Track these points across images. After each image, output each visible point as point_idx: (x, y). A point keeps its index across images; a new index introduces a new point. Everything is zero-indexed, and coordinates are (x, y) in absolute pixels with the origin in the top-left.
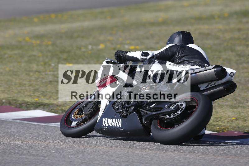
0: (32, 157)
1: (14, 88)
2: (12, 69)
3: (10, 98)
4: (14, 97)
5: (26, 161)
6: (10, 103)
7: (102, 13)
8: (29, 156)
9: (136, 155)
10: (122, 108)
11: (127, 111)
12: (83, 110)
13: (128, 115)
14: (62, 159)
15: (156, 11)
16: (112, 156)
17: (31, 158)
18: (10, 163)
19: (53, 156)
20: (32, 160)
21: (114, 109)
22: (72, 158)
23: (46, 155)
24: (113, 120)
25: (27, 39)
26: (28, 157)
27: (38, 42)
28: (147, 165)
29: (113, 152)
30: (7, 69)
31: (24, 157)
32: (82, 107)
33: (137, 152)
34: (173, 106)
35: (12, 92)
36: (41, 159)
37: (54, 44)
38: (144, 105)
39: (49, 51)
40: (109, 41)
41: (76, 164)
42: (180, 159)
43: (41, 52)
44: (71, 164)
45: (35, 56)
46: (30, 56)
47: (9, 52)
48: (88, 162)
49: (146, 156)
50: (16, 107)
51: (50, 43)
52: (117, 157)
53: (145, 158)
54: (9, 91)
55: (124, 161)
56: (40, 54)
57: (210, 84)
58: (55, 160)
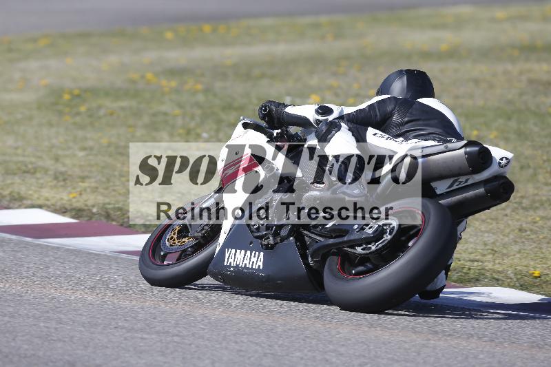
0: (153, 336)
1: (118, 183)
2: (113, 140)
3: (109, 204)
4: (118, 202)
5: (141, 344)
6: (108, 216)
7: (317, 26)
8: (148, 333)
9: (384, 343)
10: (267, 228)
11: (275, 235)
12: (189, 228)
13: (277, 243)
14: (220, 344)
15: (435, 27)
16: (331, 342)
17: (152, 339)
18: (107, 347)
19: (202, 337)
20: (155, 343)
21: (249, 228)
22: (242, 341)
23: (185, 333)
24: (245, 253)
25: (149, 76)
26: (145, 336)
27: (174, 84)
28: (408, 364)
29: (334, 332)
30: (104, 141)
31: (136, 335)
33: (386, 336)
34: (372, 227)
35: (114, 190)
36: (176, 342)
37: (207, 91)
39: (198, 105)
40: (330, 88)
41: (252, 356)
42: (481, 356)
43: (180, 106)
44: (240, 356)
45: (165, 114)
46: (154, 115)
47: (109, 104)
48: (279, 354)
49: (407, 346)
50: (122, 225)
51: (199, 87)
52: (343, 345)
53: (405, 349)
54: (107, 189)
55: (356, 354)
56: (177, 111)
57: (456, 181)
58: (206, 345)
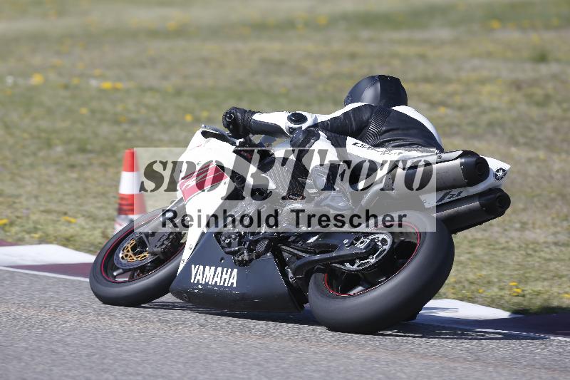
10: (240, 244)
11: (250, 251)
12: (147, 242)
13: (253, 259)
21: (220, 243)
24: (216, 270)
32: (143, 236)
34: (363, 242)
38: (292, 239)
